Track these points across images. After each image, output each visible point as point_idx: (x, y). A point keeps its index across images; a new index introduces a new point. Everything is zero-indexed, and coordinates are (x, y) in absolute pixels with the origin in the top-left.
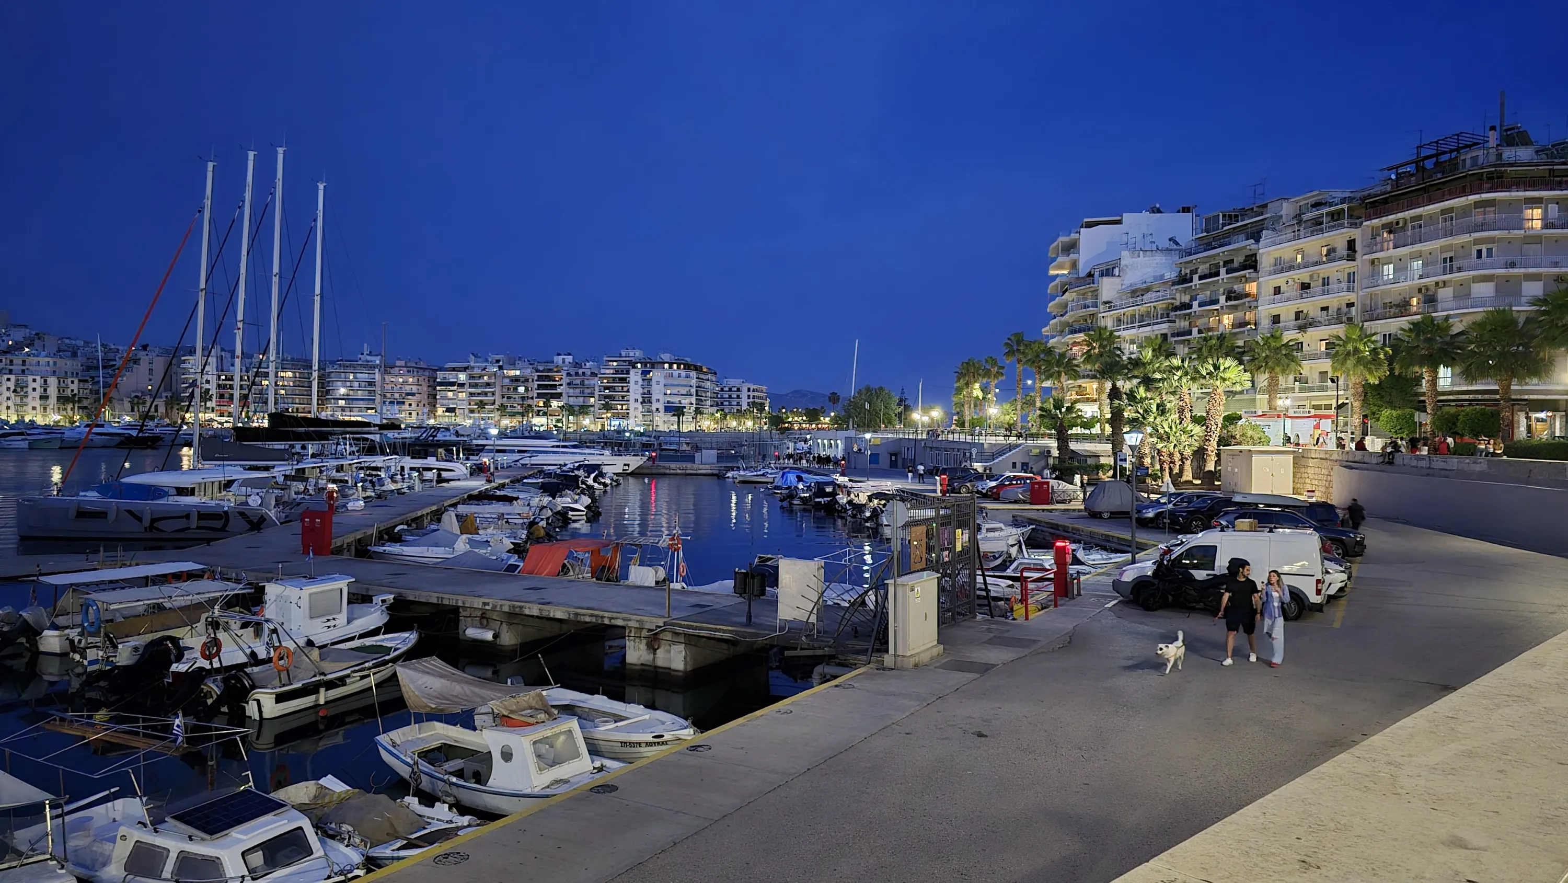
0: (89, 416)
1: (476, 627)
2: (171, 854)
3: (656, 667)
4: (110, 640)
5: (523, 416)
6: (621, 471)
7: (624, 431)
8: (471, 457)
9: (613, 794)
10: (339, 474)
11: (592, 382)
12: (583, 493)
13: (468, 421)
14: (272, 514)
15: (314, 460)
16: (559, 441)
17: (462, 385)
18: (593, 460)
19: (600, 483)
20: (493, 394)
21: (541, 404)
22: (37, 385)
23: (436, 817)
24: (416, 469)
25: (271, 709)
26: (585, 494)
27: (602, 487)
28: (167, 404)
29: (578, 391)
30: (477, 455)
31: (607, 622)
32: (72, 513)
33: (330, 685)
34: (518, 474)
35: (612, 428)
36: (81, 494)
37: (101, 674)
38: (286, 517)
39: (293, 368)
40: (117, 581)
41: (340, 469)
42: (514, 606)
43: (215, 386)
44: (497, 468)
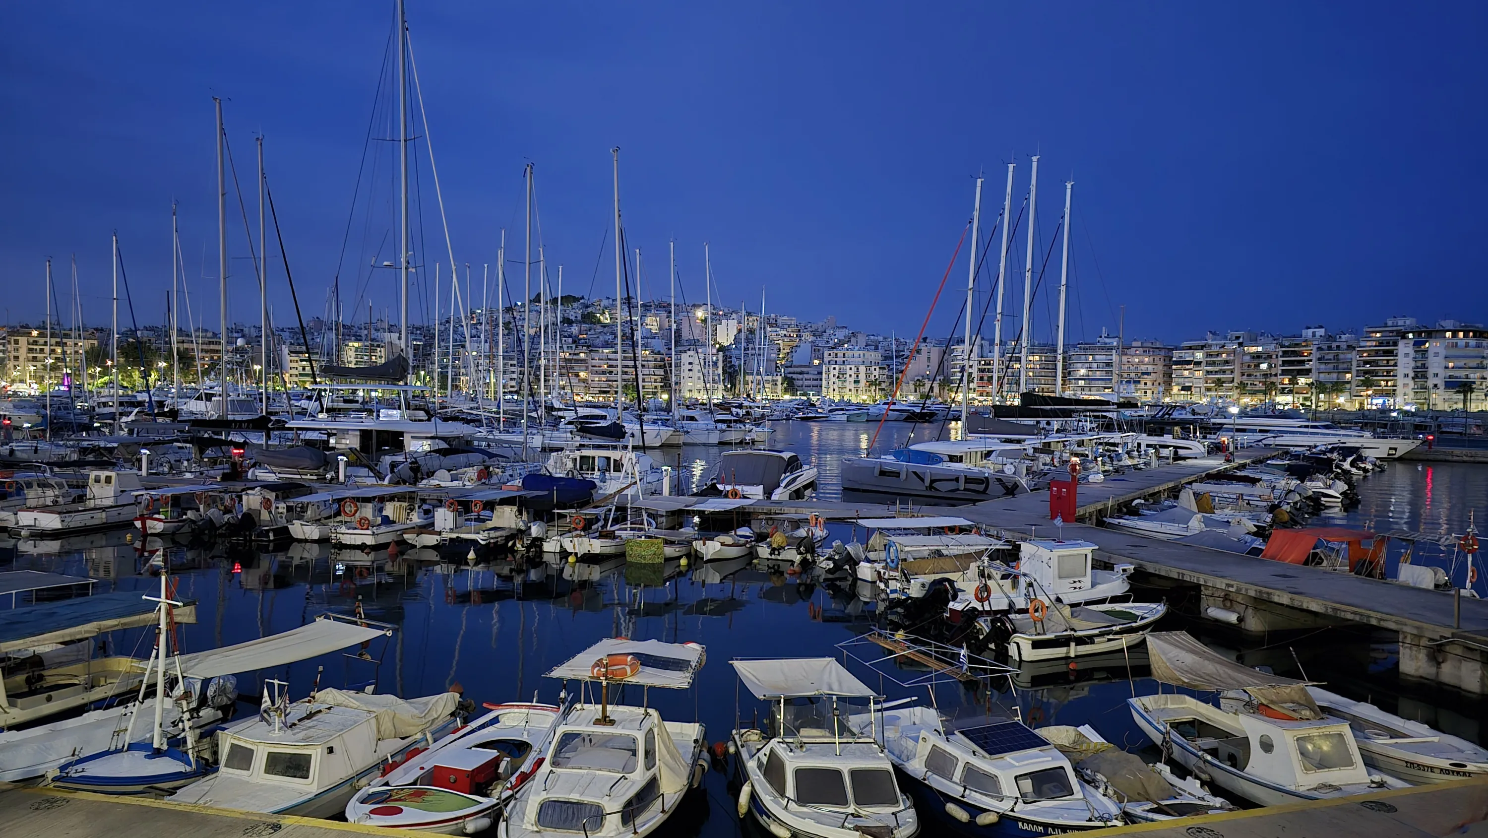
0: (886, 396)
1: (1219, 608)
2: (959, 763)
3: (1441, 683)
4: (905, 575)
5: (1265, 394)
6: (1386, 456)
7: (1391, 411)
8: (1208, 436)
9: (1390, 814)
10: (1080, 449)
11: (1349, 356)
12: (1337, 477)
13: (1204, 400)
14: (1023, 482)
15: (1058, 435)
16: (1308, 420)
17: (1198, 363)
18: (1352, 442)
19: (1359, 468)
20: (1232, 372)
21: (1286, 381)
22: (852, 372)
23: (1188, 790)
24: (1153, 446)
25: (1029, 654)
26: (1340, 480)
27: (1361, 472)
28: (940, 385)
29: (1331, 366)
30: (1215, 434)
31: (1374, 622)
32: (877, 472)
33: (1080, 641)
34: (1261, 454)
35: (1374, 408)
36: (883, 457)
37: (898, 603)
38: (1035, 485)
39: (1041, 351)
40: (909, 529)
41: (1081, 444)
42: (1260, 592)
43: (976, 370)
44: (1236, 448)
